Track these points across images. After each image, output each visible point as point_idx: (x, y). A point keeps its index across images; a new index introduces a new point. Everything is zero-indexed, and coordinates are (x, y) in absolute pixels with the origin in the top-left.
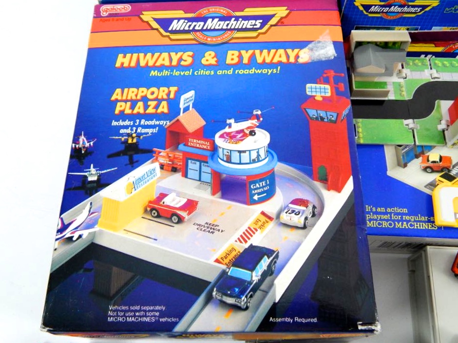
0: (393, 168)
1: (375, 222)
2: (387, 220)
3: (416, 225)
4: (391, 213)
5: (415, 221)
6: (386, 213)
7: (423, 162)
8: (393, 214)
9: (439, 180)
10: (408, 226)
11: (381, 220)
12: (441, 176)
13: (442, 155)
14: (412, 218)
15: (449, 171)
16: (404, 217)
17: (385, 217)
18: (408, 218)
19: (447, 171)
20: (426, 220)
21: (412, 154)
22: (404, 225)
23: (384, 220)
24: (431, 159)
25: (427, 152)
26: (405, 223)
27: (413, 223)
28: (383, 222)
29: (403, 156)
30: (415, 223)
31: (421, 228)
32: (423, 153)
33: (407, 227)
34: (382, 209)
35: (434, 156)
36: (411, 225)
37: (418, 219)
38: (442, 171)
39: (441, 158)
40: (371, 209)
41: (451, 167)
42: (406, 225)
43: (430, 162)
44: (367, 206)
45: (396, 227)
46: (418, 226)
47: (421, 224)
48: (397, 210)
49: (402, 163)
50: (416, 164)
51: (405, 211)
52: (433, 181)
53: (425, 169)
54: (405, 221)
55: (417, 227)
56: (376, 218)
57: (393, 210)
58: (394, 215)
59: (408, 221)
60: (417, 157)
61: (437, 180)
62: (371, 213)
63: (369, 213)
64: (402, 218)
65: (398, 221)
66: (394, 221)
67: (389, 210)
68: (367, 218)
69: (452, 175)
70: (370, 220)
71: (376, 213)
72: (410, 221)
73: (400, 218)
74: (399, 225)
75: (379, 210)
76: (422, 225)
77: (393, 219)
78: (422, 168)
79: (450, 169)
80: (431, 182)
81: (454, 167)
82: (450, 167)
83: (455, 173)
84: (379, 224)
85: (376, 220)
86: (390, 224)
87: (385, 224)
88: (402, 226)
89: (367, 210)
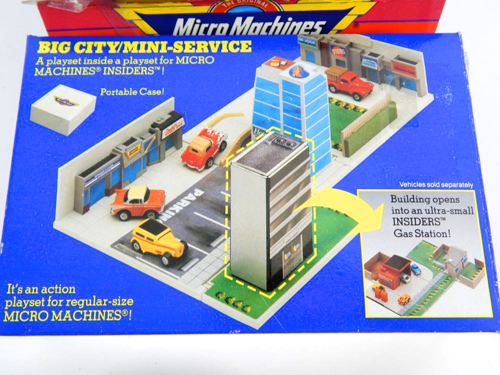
0: (66, 214)
1: (17, 312)
2: (38, 309)
3: (85, 315)
4: (46, 296)
5: (85, 308)
6: (39, 296)
7: (117, 202)
8: (50, 297)
9: (137, 233)
10: (72, 317)
11: (29, 308)
12: (142, 226)
13: (150, 189)
14: (81, 303)
15: (157, 215)
16: (68, 301)
17: (37, 303)
18: (74, 303)
19: (153, 217)
20: (105, 305)
21: (101, 189)
22: (66, 317)
23: (34, 308)
24: (131, 197)
25: (126, 185)
26: (68, 312)
27: (81, 312)
28: (32, 312)
29: (86, 192)
30: (85, 311)
31: (95, 319)
32: (119, 186)
33: (70, 320)
34: (33, 288)
35: (136, 191)
36: (78, 316)
37: (90, 305)
38: (145, 217)
39: (148, 192)
40: (16, 290)
41: (162, 209)
42: (69, 317)
43: (128, 202)
44: (10, 285)
45: (53, 320)
46: (90, 315)
47: (95, 311)
48: (58, 290)
49: (82, 205)
50: (106, 205)
51: (72, 290)
52: (127, 235)
53: (117, 215)
54: (68, 308)
55: (88, 318)
56: (21, 305)
57: (51, 290)
58: (52, 299)
59: (72, 309)
60: (108, 193)
61: (134, 233)
62: (15, 297)
63: (10, 297)
64: (64, 303)
65: (57, 310)
66: (50, 309)
67: (45, 290)
68: (7, 305)
69: (161, 222)
70: (10, 310)
71: (24, 297)
72: (77, 307)
73: (62, 303)
74: (57, 317)
75: (28, 291)
76: (97, 313)
77: (49, 305)
78: (113, 213)
79: (159, 212)
80: (124, 237)
81: (166, 208)
82: (160, 209)
83: (165, 220)
84: (25, 316)
85: (20, 309)
86: (43, 316)
87: (34, 316)
88: (62, 318)
89: (9, 293)
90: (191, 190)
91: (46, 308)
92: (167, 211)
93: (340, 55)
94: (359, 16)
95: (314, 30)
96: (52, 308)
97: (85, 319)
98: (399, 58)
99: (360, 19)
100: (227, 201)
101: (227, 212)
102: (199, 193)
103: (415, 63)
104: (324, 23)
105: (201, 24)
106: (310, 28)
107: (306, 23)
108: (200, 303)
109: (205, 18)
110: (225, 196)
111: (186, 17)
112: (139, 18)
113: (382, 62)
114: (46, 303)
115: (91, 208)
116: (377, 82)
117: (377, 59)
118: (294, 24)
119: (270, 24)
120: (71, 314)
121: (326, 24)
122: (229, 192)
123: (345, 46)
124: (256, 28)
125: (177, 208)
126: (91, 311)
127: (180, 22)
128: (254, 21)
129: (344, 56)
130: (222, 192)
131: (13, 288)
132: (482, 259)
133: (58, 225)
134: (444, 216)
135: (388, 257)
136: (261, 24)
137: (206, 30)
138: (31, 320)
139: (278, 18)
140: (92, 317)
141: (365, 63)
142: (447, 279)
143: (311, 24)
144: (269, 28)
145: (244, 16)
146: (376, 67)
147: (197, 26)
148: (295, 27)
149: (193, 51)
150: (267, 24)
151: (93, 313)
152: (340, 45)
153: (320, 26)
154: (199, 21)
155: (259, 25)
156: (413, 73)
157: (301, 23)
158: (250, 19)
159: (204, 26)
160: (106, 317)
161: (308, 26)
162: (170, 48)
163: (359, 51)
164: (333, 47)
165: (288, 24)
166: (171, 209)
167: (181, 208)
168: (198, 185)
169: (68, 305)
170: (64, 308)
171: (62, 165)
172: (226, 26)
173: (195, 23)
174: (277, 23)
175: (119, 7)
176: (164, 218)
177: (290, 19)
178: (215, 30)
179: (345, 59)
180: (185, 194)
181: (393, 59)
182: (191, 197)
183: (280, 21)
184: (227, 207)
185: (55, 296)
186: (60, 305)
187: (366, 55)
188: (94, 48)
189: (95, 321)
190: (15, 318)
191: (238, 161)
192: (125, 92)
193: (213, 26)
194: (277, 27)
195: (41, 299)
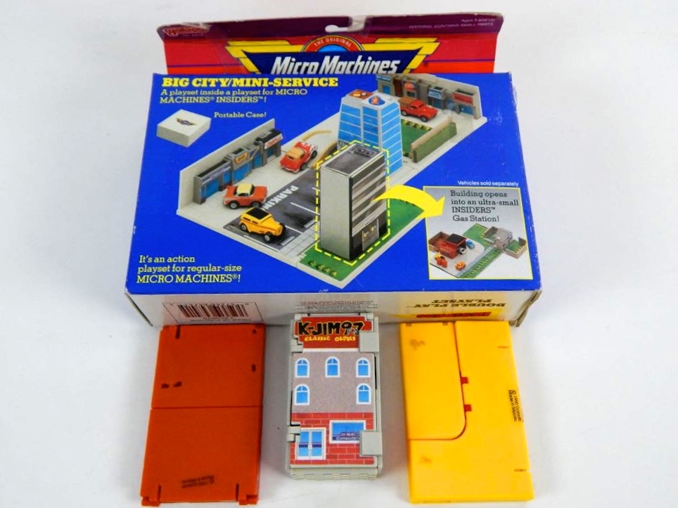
0: (187, 204)
1: (148, 276)
2: (165, 274)
3: (203, 278)
4: (171, 264)
5: (203, 273)
6: (165, 264)
7: (227, 195)
8: (174, 265)
9: (245, 218)
10: (192, 280)
11: (157, 273)
12: (249, 213)
13: (255, 185)
14: (199, 269)
15: (261, 205)
16: (189, 268)
17: (164, 269)
18: (193, 269)
19: (257, 206)
20: (219, 270)
21: (216, 186)
22: (187, 279)
23: (162, 273)
24: (239, 191)
25: (236, 183)
26: (189, 276)
27: (200, 276)
28: (160, 276)
29: (203, 188)
30: (203, 275)
31: (210, 281)
32: (230, 183)
33: (191, 281)
34: (161, 258)
35: (244, 187)
36: (197, 278)
37: (207, 270)
38: (251, 206)
39: (253, 189)
40: (147, 260)
41: (265, 201)
42: (190, 279)
43: (237, 196)
44: (141, 256)
45: (177, 282)
46: (207, 278)
47: (211, 275)
48: (181, 260)
49: (200, 197)
50: (219, 197)
51: (192, 260)
52: (237, 219)
53: (228, 205)
54: (189, 273)
55: (205, 280)
56: (151, 271)
57: (175, 260)
58: (176, 266)
59: (192, 274)
60: (221, 189)
61: (242, 218)
62: (146, 265)
63: (142, 265)
64: (186, 269)
65: (180, 274)
66: (174, 274)
67: (170, 260)
68: (139, 271)
69: (264, 210)
70: (142, 275)
71: (153, 264)
72: (196, 273)
73: (184, 269)
74: (179, 279)
75: (157, 260)
76: (213, 277)
77: (173, 271)
78: (225, 203)
79: (263, 203)
80: (234, 221)
81: (268, 199)
82: (262, 200)
83: (267, 208)
84: (154, 279)
85: (150, 274)
86: (169, 279)
87: (162, 279)
88: (184, 280)
89: (141, 262)
90: (288, 187)
91: (171, 273)
92: (269, 202)
93: (411, 89)
94: (427, 56)
95: (390, 69)
96: (176, 273)
97: (202, 281)
98: (459, 91)
99: (428, 59)
100: (317, 194)
101: (317, 203)
102: (294, 188)
103: (472, 94)
104: (398, 62)
105: (295, 62)
106: (387, 67)
107: (384, 62)
108: (295, 269)
109: (299, 57)
110: (315, 191)
111: (283, 55)
112: (245, 56)
113: (445, 94)
114: (171, 269)
115: (207, 200)
116: (440, 108)
117: (441, 91)
118: (374, 63)
119: (352, 63)
120: (192, 278)
121: (401, 63)
122: (319, 188)
123: (414, 82)
124: (341, 66)
125: (277, 200)
126: (207, 275)
127: (278, 60)
128: (340, 60)
129: (414, 89)
130: (314, 188)
131: (144, 258)
132: (525, 237)
133: (181, 212)
134: (494, 206)
135: (447, 235)
136: (346, 63)
137: (300, 68)
138: (159, 282)
139: (360, 57)
140: (209, 280)
141: (431, 94)
142: (496, 251)
143: (388, 63)
144: (353, 67)
145: (332, 55)
146: (440, 97)
147: (292, 64)
148: (374, 66)
149: (290, 85)
150: (351, 63)
151: (209, 277)
152: (411, 81)
153: (396, 65)
154: (294, 60)
155: (344, 64)
156: (470, 101)
157: (379, 62)
158: (336, 58)
159: (299, 64)
160: (220, 280)
161: (385, 65)
162: (271, 83)
163: (426, 86)
164: (405, 82)
165: (368, 63)
166: (272, 200)
167: (280, 200)
168: (294, 183)
169: (189, 271)
170: (186, 273)
171: (182, 169)
172: (316, 64)
173: (291, 61)
174: (359, 63)
175: (229, 45)
176: (266, 207)
177: (370, 58)
178: (307, 68)
179: (415, 92)
180: (284, 189)
181: (453, 91)
182: (288, 192)
183: (362, 60)
184: (317, 199)
185: (178, 264)
186: (183, 271)
187: (432, 89)
188: (208, 83)
189: (210, 283)
190: (146, 281)
191: (327, 166)
192: (235, 115)
193: (306, 64)
194: (359, 66)
195: (167, 266)
